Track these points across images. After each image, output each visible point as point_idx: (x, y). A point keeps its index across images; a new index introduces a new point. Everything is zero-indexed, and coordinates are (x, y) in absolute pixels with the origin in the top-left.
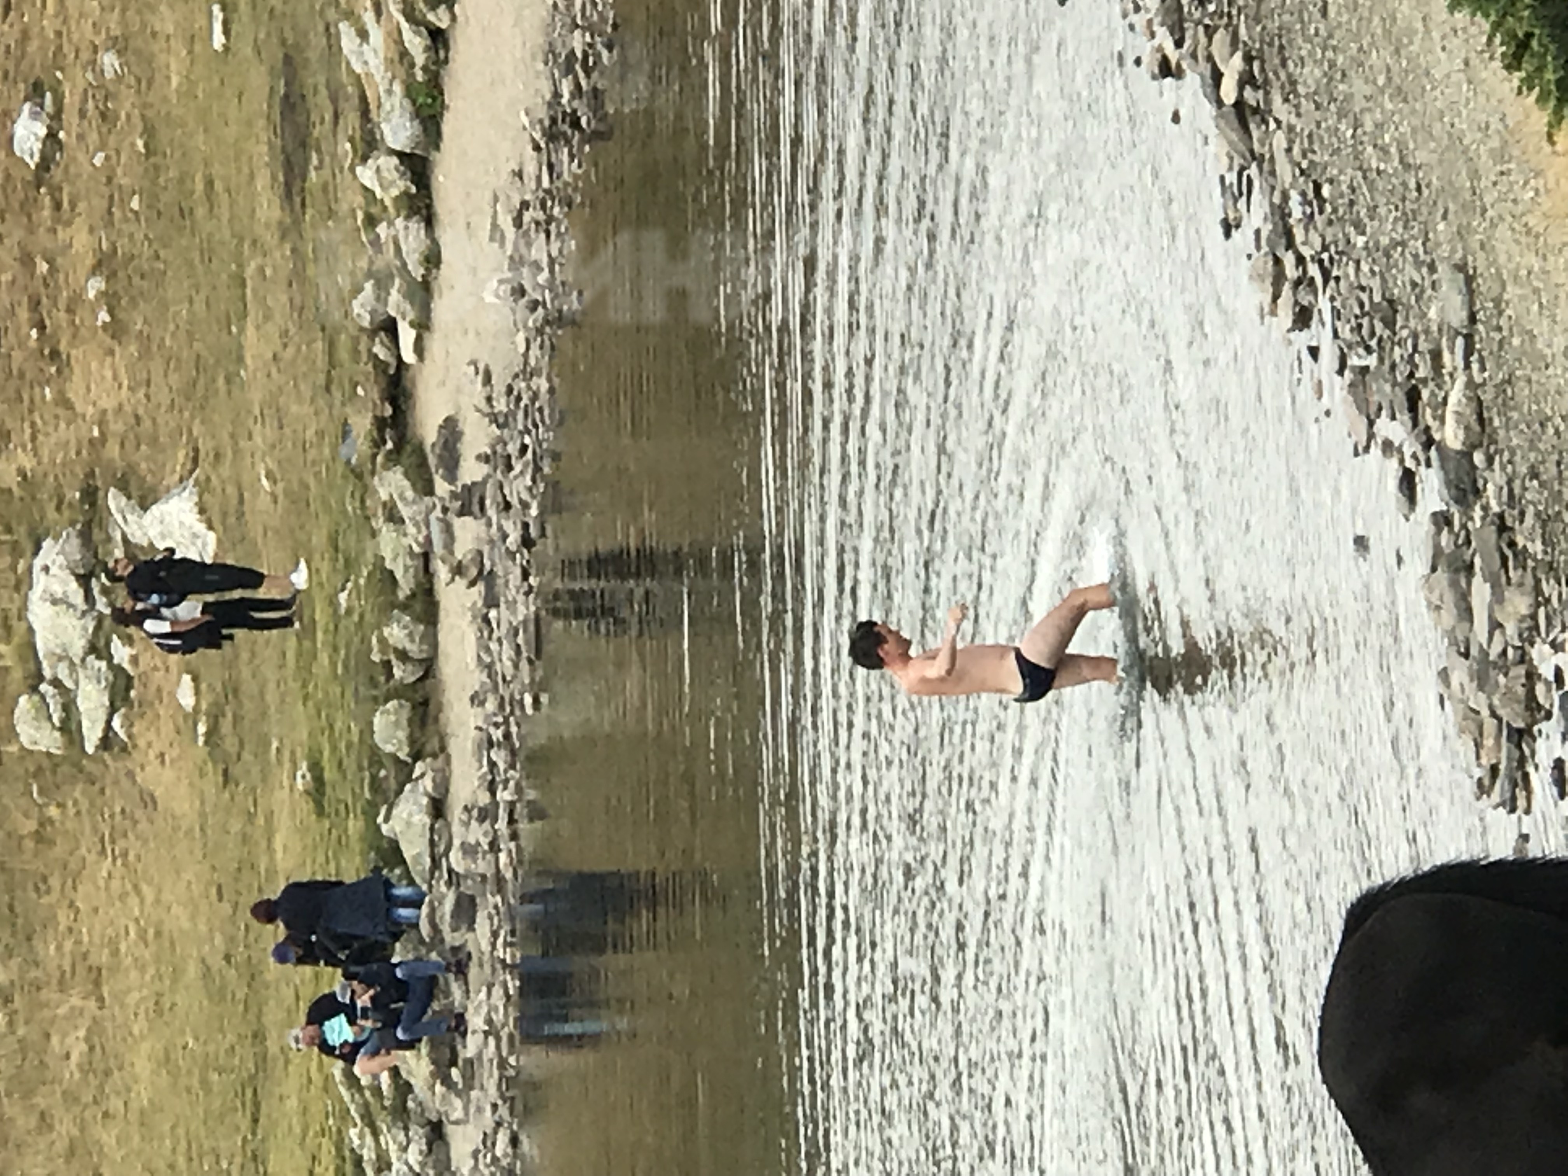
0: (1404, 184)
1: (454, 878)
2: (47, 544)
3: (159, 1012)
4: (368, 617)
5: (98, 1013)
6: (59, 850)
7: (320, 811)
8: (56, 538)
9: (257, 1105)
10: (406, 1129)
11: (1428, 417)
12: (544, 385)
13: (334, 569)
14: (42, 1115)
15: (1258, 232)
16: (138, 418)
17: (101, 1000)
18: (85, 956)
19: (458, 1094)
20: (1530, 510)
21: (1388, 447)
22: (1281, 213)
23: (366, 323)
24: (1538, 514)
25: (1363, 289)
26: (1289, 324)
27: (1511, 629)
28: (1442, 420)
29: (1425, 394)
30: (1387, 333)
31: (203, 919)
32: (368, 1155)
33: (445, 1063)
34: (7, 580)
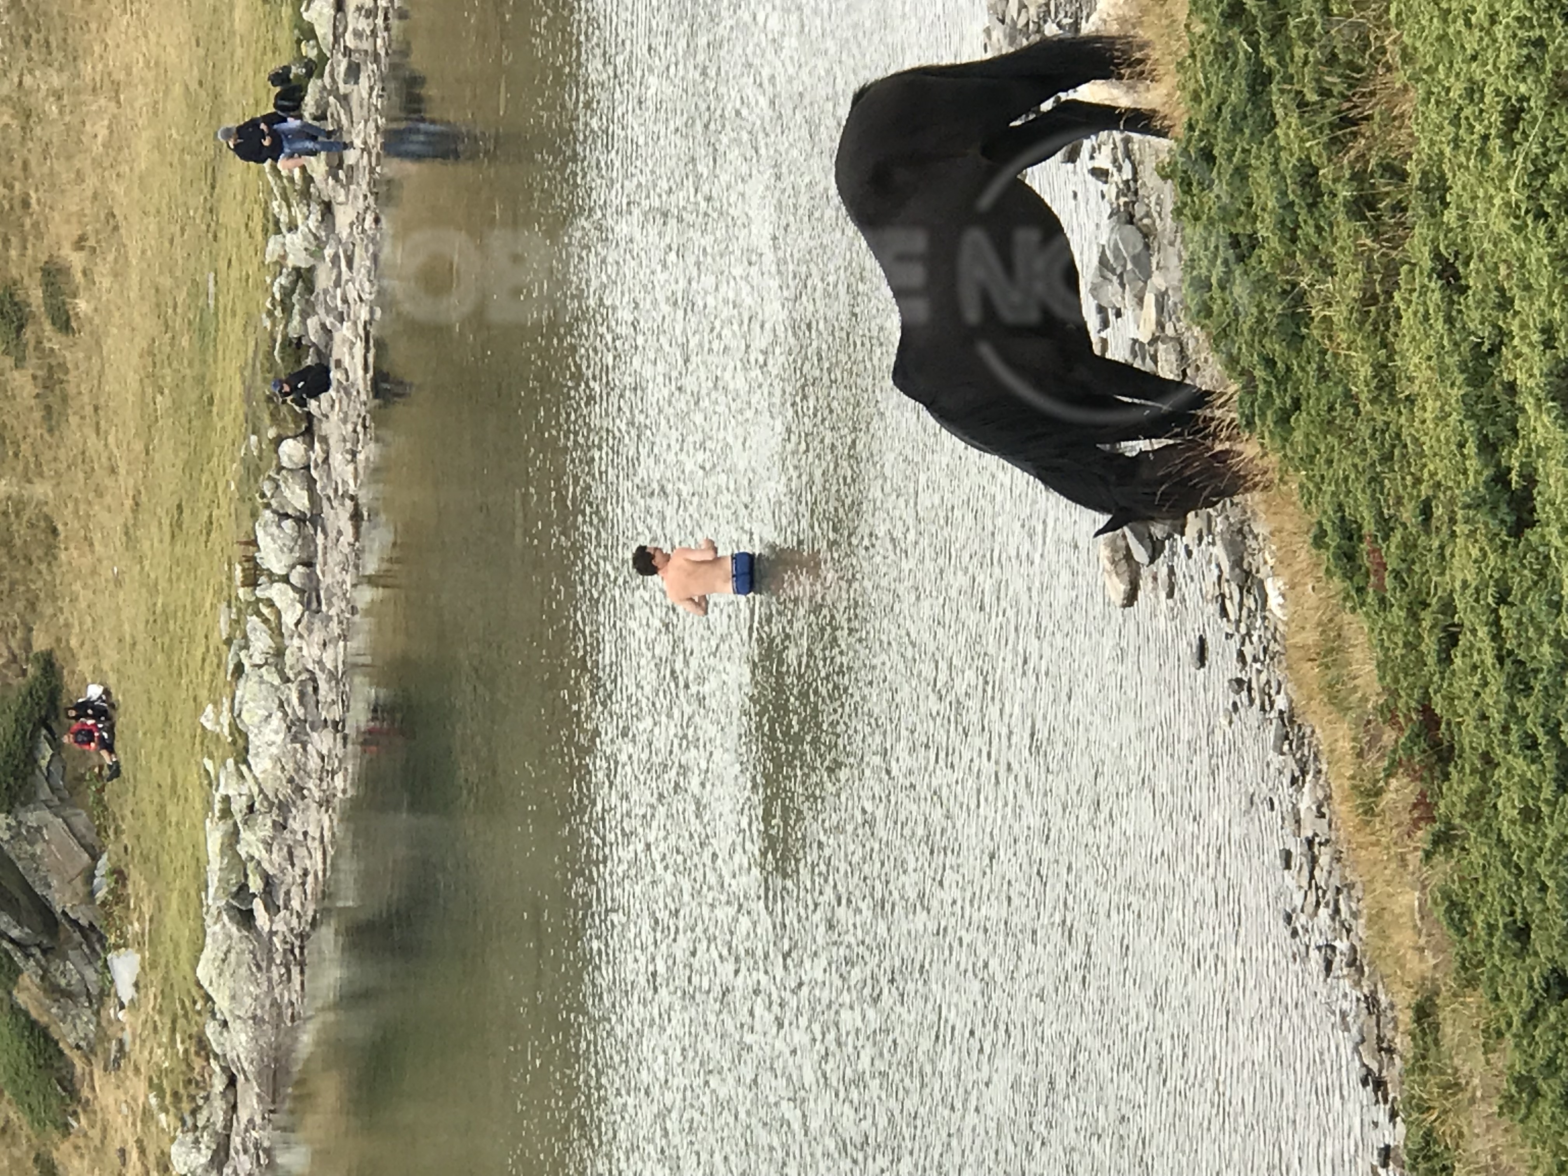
1: (347, 52)
3: (156, 114)
5: (116, 111)
9: (214, 179)
10: (309, 205)
14: (78, 172)
17: (119, 102)
18: (110, 74)
19: (342, 186)
31: (186, 57)
32: (284, 219)
33: (335, 167)
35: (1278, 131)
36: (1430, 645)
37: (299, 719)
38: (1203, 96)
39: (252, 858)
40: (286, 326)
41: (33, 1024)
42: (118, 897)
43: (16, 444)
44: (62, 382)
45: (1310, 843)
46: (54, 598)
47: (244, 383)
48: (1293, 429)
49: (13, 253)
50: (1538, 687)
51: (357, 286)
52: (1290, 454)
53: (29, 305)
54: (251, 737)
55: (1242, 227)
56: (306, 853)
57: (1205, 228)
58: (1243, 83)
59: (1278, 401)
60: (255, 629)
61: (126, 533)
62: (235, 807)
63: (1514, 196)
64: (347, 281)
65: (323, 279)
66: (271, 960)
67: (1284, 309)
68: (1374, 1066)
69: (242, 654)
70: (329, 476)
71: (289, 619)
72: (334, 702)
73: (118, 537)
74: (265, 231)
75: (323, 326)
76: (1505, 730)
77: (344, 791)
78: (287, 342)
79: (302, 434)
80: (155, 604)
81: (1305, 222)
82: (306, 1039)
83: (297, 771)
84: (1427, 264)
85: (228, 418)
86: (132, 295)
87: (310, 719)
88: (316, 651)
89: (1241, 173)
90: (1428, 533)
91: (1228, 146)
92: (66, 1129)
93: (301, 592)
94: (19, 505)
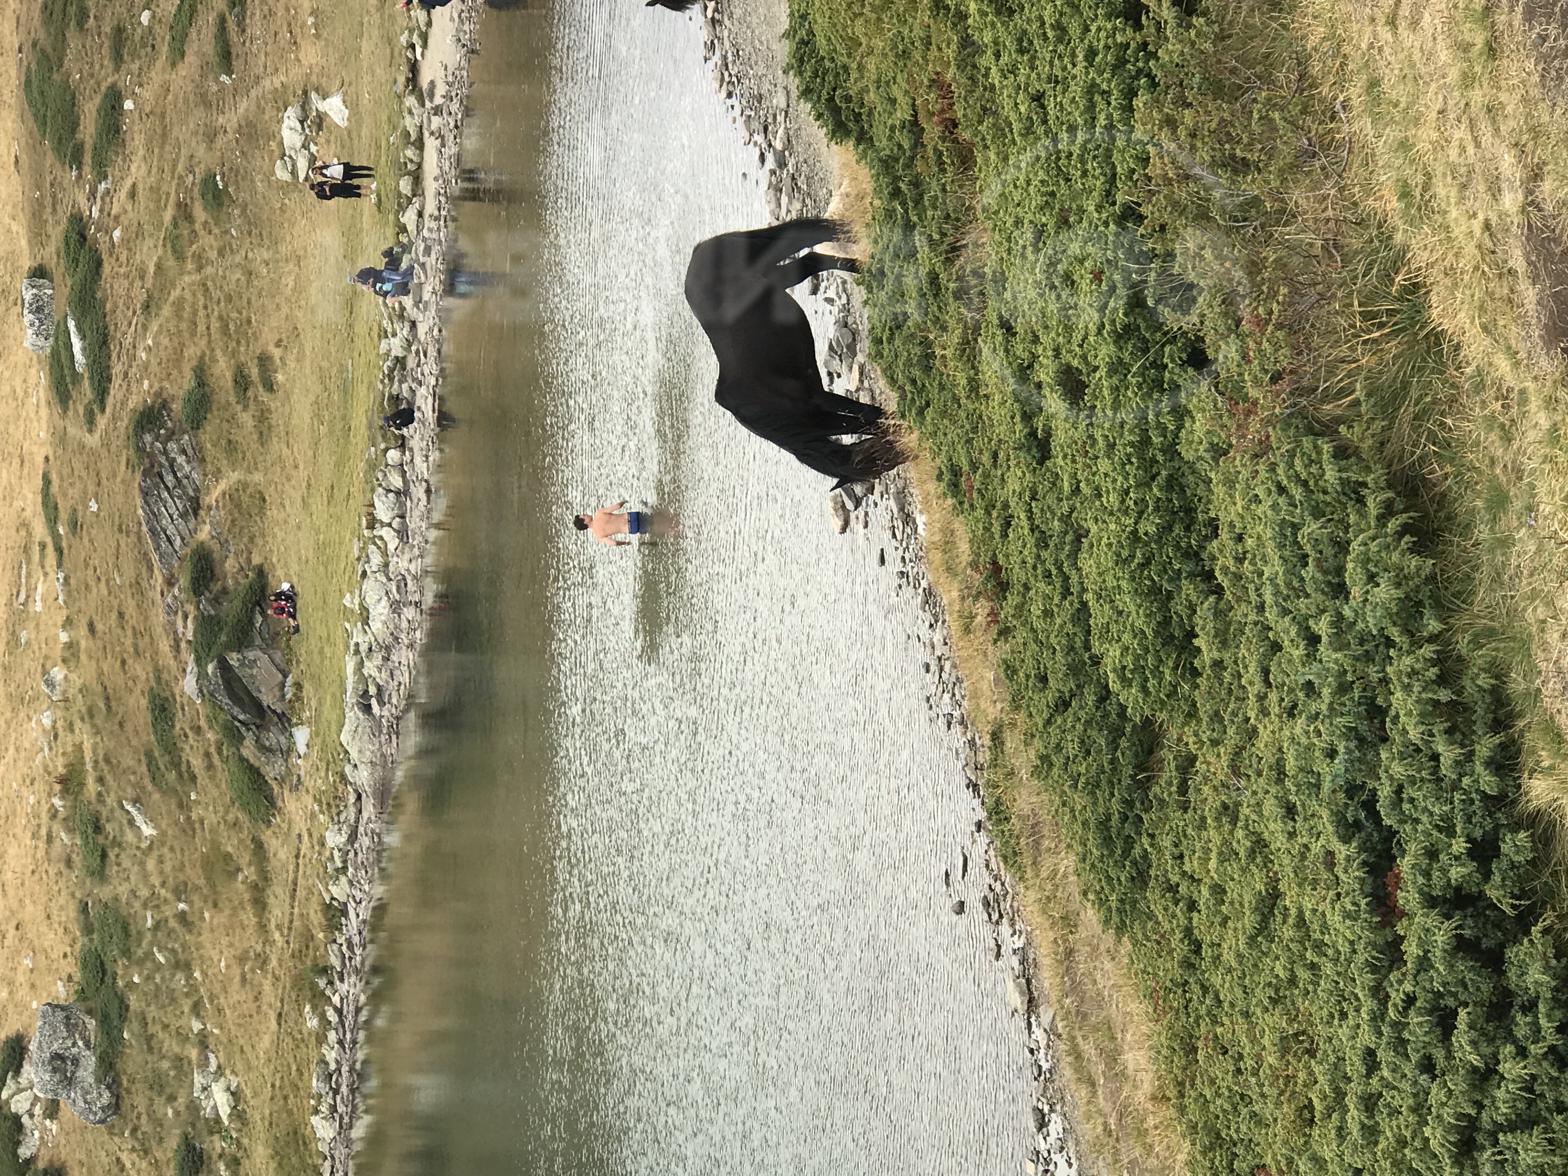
1: (424, 240)
2: (289, 108)
4: (400, 146)
5: (298, 272)
6: (287, 215)
7: (379, 211)
8: (293, 107)
9: (352, 308)
10: (403, 323)
11: (770, 136)
12: (466, 74)
13: (389, 129)
14: (278, 305)
15: (716, 63)
16: (323, 67)
17: (300, 267)
18: (295, 251)
19: (421, 312)
20: (803, 174)
21: (755, 143)
22: (725, 58)
23: (405, 44)
24: (806, 176)
25: (751, 89)
26: (725, 96)
28: (775, 138)
29: (770, 128)
30: (758, 105)
31: (337, 244)
32: (389, 330)
33: (417, 302)
34: (275, 119)
35: (918, 255)
36: (996, 528)
37: (396, 601)
38: (879, 240)
39: (371, 676)
40: (391, 388)
41: (251, 767)
42: (298, 698)
43: (244, 453)
44: (268, 419)
45: (940, 659)
46: (264, 536)
47: (367, 419)
48: (926, 417)
49: (242, 349)
50: (1052, 544)
51: (429, 366)
52: (924, 431)
53: (251, 377)
54: (371, 611)
55: (898, 309)
56: (400, 673)
58: (900, 231)
59: (918, 403)
60: (373, 552)
61: (303, 500)
62: (361, 649)
63: (1039, 276)
64: (424, 364)
65: (411, 363)
66: (381, 732)
67: (921, 352)
68: (973, 778)
69: (366, 566)
70: (413, 469)
71: (391, 547)
72: (415, 592)
73: (299, 503)
74: (379, 336)
75: (411, 388)
76: (1035, 568)
77: (421, 640)
78: (391, 397)
79: (399, 446)
80: (318, 539)
81: (932, 304)
82: (400, 774)
83: (395, 629)
84: (996, 322)
85: (359, 438)
86: (307, 371)
87: (402, 601)
88: (406, 564)
89: (899, 279)
90: (995, 467)
91: (891, 266)
92: (269, 824)
93: (398, 532)
94: (245, 486)
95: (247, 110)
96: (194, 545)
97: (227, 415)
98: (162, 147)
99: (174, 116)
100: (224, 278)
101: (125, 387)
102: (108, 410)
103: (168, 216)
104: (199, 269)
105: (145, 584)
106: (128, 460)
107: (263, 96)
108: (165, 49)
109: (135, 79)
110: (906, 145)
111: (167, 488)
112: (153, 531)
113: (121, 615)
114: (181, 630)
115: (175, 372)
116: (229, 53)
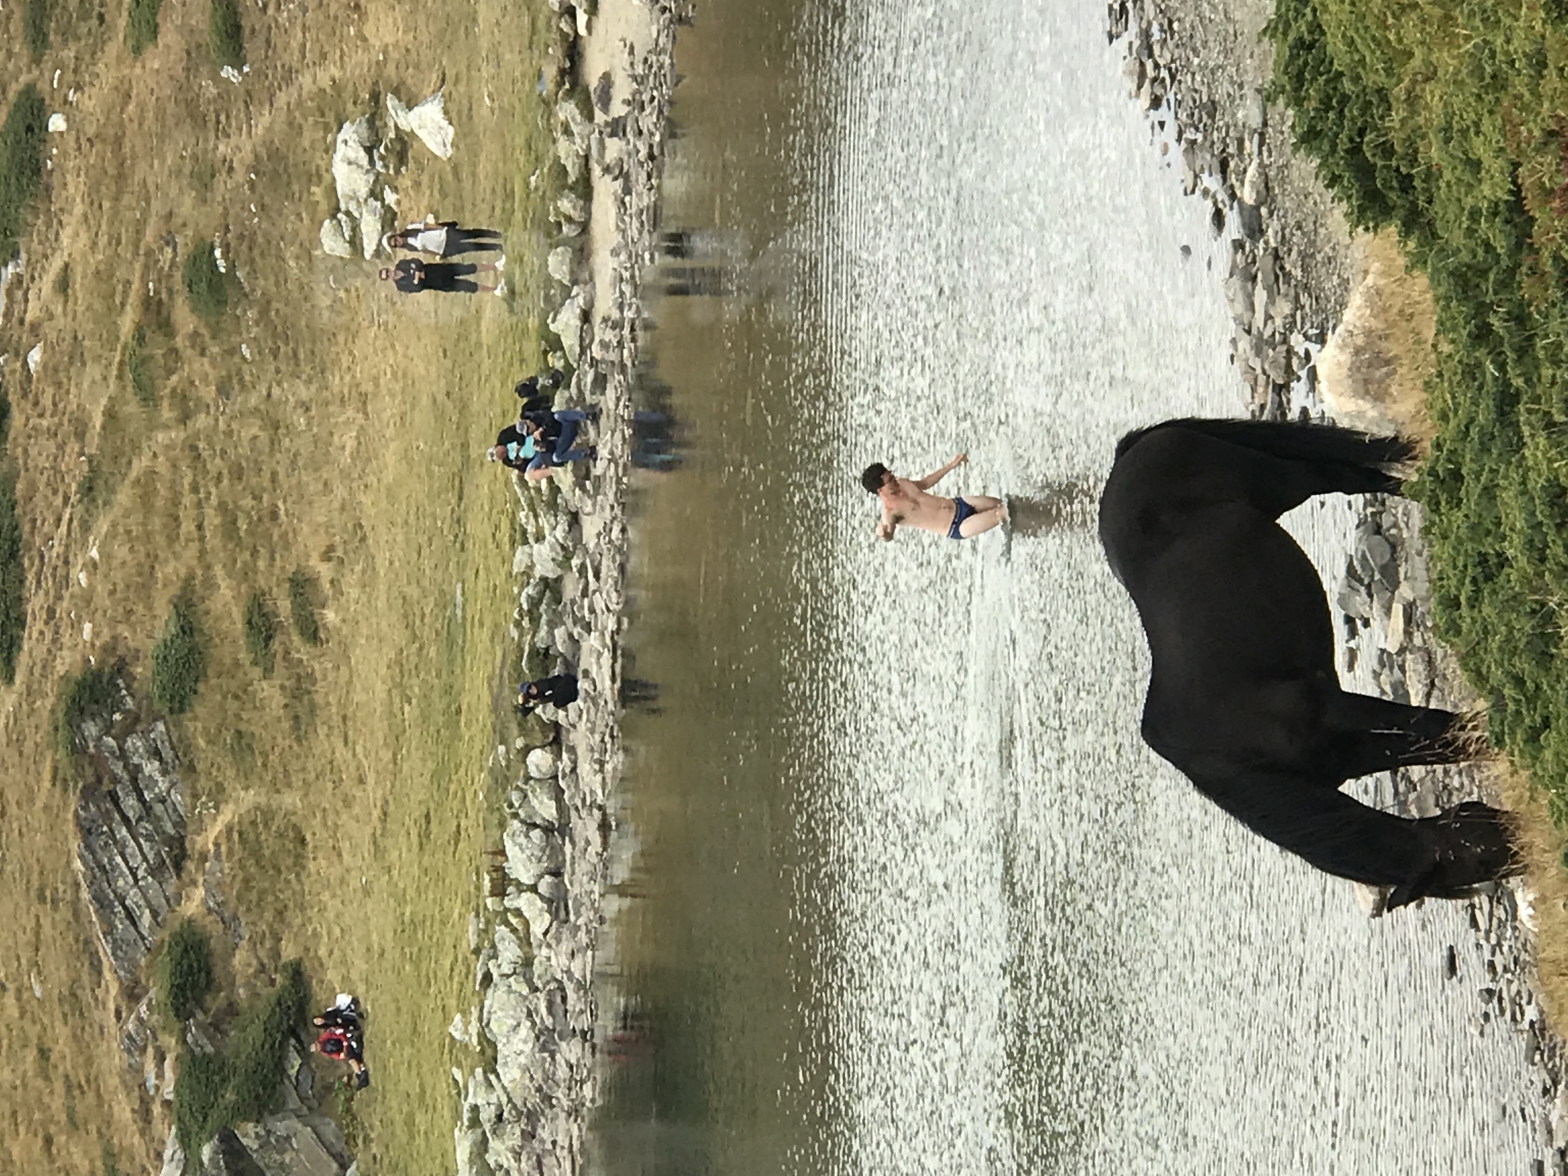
0: (1227, 32)
1: (594, 363)
2: (347, 125)
3: (403, 424)
4: (548, 193)
5: (364, 422)
6: (345, 318)
7: (511, 311)
8: (353, 123)
9: (462, 489)
10: (556, 516)
11: (1233, 179)
12: (668, 61)
13: (528, 161)
14: (326, 483)
15: (1131, 43)
16: (408, 50)
17: (366, 414)
18: (358, 385)
19: (589, 497)
20: (1295, 249)
21: (1206, 193)
22: (1146, 34)
23: (556, 8)
24: (1300, 252)
25: (1196, 91)
26: (1147, 105)
27: (1279, 321)
28: (1242, 183)
29: (1232, 164)
30: (1209, 122)
31: (433, 369)
32: (531, 529)
33: (582, 477)
34: (320, 146)
35: (1527, 453)
37: (547, 1028)
38: (1451, 415)
39: (501, 1167)
40: (533, 636)
43: (265, 755)
44: (309, 692)
45: (1563, 1153)
46: (302, 908)
47: (491, 692)
48: (1543, 747)
49: (261, 564)
51: (604, 595)
52: (1540, 773)
53: (277, 616)
54: (500, 1046)
55: (1489, 547)
56: (555, 1162)
57: (1454, 548)
58: (1491, 403)
59: (1527, 721)
60: (503, 939)
61: (375, 843)
62: (483, 1116)
64: (594, 592)
65: (571, 589)
67: (1533, 628)
69: (491, 964)
70: (577, 786)
71: (537, 929)
72: (582, 1012)
73: (367, 847)
74: (513, 542)
75: (571, 636)
77: (593, 1101)
78: (534, 652)
79: (550, 744)
80: (403, 914)
81: (1554, 541)
83: (545, 1081)
85: (475, 729)
86: (379, 605)
87: (558, 1029)
88: (564, 961)
89: (1489, 493)
91: (1475, 467)
93: (549, 901)
94: (268, 815)
95: (269, 129)
96: (177, 925)
97: (233, 685)
98: (116, 199)
99: (138, 142)
100: (229, 433)
101: (49, 636)
102: (19, 679)
103: (127, 322)
104: (185, 418)
105: (86, 996)
106: (55, 770)
107: (300, 103)
108: (123, 22)
109: (70, 77)
110: (1501, 246)
111: (126, 820)
112: (100, 900)
113: (44, 1053)
114: (152, 1081)
115: (140, 609)
116: (238, 27)
